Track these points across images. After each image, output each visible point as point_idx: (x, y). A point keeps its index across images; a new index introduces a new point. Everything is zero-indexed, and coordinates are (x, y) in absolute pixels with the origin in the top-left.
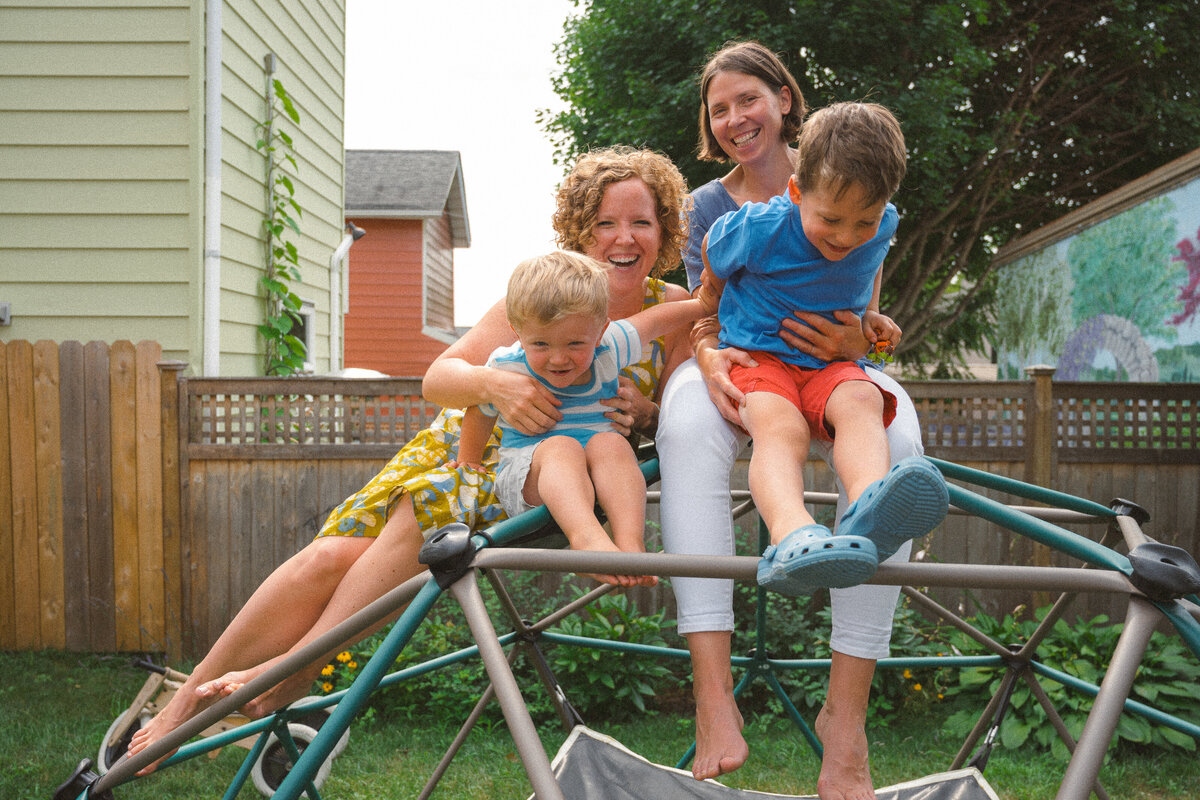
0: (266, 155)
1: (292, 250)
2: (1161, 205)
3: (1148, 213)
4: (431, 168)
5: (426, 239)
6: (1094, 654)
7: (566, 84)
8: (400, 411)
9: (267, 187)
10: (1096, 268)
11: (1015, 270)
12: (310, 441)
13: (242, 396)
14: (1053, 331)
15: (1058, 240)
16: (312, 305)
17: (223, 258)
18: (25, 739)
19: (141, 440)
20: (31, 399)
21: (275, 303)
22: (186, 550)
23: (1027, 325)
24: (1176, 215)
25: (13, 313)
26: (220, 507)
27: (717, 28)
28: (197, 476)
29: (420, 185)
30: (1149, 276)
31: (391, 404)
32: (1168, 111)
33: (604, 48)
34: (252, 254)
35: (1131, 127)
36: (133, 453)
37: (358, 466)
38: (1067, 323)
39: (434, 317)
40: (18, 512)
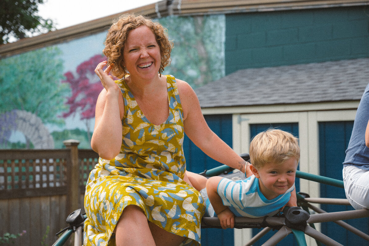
2: (54, 51)
3: (45, 53)
30: (47, 90)
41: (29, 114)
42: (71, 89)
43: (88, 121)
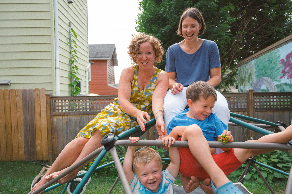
0: (70, 45)
1: (76, 67)
2: (276, 51)
3: (273, 53)
4: (109, 48)
5: (108, 64)
6: (266, 157)
7: (138, 28)
8: (102, 103)
9: (70, 53)
10: (261, 66)
11: (241, 67)
12: (81, 110)
13: (65, 101)
14: (251, 81)
15: (252, 60)
16: (82, 79)
17: (60, 69)
18: (13, 183)
19: (42, 111)
20: (15, 102)
21: (73, 79)
22: (53, 137)
23: (245, 80)
24: (280, 53)
25: (11, 83)
26: (60, 126)
27: (172, 15)
28: (55, 119)
29: (106, 52)
30: (274, 68)
31: (100, 102)
32: (276, 30)
33: (147, 20)
34: (67, 68)
35: (268, 34)
36: (40, 115)
37: (92, 116)
38: (254, 79)
39: (110, 81)
40: (13, 129)
41: (268, 78)
42: (283, 66)
43: (291, 79)
